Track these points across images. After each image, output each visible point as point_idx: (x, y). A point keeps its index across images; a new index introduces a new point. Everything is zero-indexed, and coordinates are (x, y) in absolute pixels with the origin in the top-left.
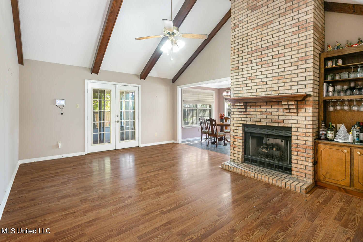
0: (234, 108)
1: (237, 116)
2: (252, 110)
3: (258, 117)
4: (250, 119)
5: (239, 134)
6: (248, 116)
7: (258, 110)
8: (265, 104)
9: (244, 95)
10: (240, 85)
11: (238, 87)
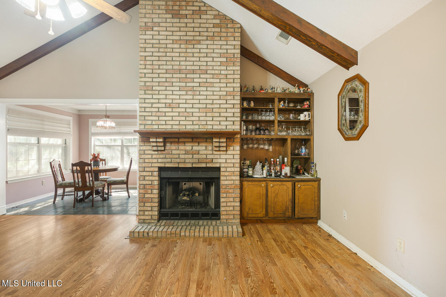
0: (146, 145)
1: (150, 156)
2: (174, 148)
3: (182, 156)
4: (170, 160)
5: (154, 182)
6: (167, 156)
7: (182, 147)
8: (190, 140)
9: (160, 127)
10: (155, 113)
11: (152, 116)
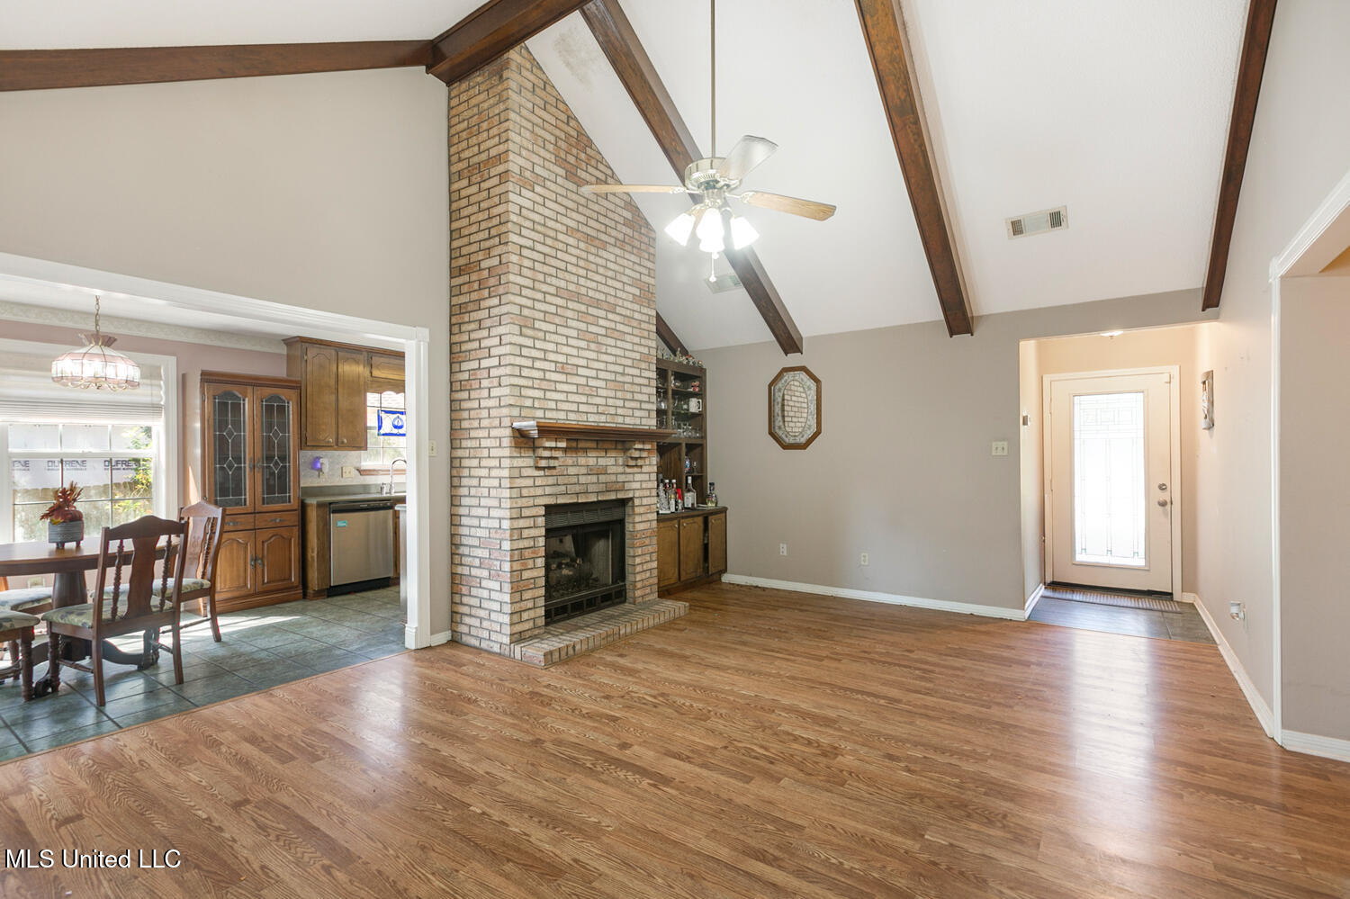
0: (523, 455)
1: (529, 482)
2: (570, 461)
3: (583, 479)
4: (563, 488)
5: (538, 542)
6: (561, 480)
7: (582, 461)
8: (594, 445)
9: (549, 414)
10: (538, 381)
11: (533, 388)
